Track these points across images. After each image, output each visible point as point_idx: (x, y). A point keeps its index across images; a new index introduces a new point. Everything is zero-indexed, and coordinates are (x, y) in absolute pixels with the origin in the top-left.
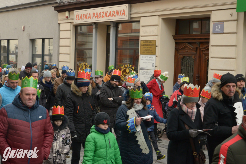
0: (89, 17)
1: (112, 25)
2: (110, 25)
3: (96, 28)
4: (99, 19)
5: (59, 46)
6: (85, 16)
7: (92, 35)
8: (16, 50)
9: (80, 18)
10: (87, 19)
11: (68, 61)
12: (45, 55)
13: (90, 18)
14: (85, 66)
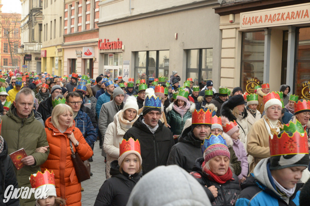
0: (259, 21)
1: (290, 31)
2: (288, 31)
3: (269, 34)
4: (274, 23)
5: (221, 58)
6: (254, 20)
7: (264, 43)
8: (165, 63)
9: (248, 22)
10: (257, 23)
11: (233, 77)
12: (202, 69)
13: (262, 22)
14: (254, 84)
